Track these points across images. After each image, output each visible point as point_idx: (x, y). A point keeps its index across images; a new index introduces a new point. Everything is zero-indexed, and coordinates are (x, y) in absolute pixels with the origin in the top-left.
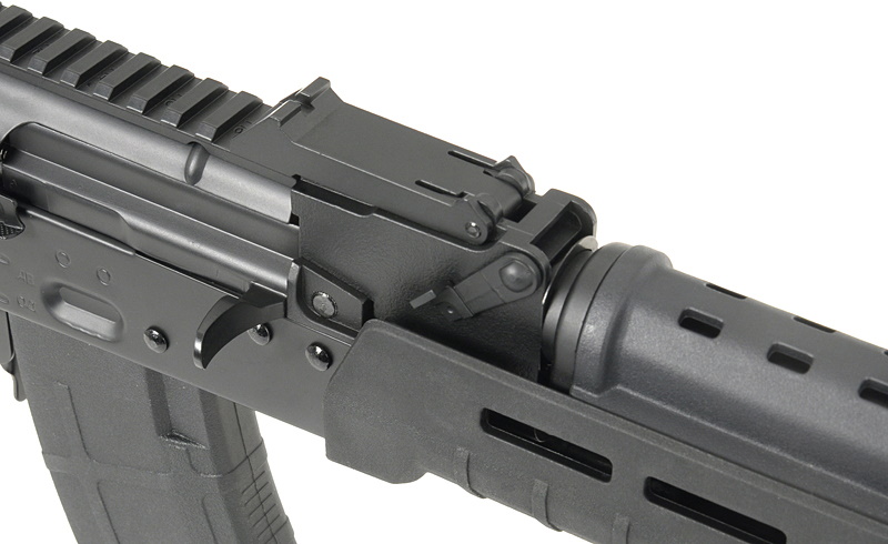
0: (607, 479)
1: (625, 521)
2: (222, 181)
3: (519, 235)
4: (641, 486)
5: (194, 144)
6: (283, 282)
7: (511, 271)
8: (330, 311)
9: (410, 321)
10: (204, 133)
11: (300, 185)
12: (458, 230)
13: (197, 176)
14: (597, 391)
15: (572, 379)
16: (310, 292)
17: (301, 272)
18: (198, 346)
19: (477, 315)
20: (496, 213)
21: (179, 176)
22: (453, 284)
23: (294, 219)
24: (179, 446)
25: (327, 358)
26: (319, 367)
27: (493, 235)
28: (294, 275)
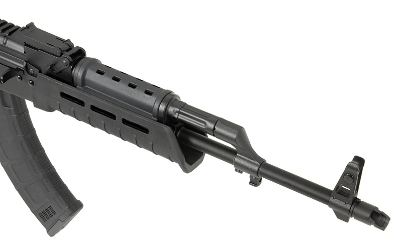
0: (84, 106)
1: (88, 115)
2: (11, 44)
3: (67, 55)
4: (90, 107)
5: (5, 36)
6: (23, 66)
7: (64, 61)
8: (32, 73)
9: (48, 74)
10: (6, 33)
11: (26, 45)
12: (55, 53)
13: (5, 43)
14: (82, 87)
15: (77, 85)
16: (29, 68)
17: (26, 64)
18: (2, 78)
19: (60, 72)
20: (62, 50)
21: (2, 43)
22: (55, 65)
23: (25, 52)
24: (7, 108)
25: (33, 83)
26: (31, 85)
27: (62, 54)
28: (25, 65)
